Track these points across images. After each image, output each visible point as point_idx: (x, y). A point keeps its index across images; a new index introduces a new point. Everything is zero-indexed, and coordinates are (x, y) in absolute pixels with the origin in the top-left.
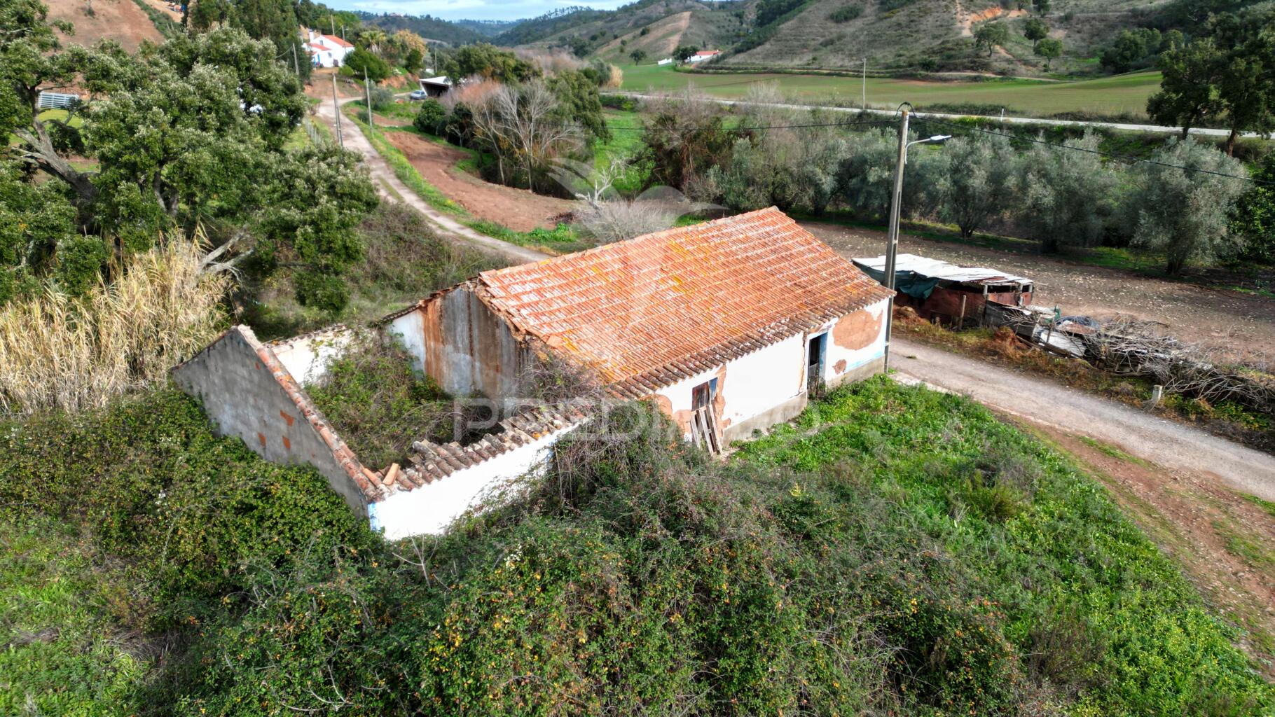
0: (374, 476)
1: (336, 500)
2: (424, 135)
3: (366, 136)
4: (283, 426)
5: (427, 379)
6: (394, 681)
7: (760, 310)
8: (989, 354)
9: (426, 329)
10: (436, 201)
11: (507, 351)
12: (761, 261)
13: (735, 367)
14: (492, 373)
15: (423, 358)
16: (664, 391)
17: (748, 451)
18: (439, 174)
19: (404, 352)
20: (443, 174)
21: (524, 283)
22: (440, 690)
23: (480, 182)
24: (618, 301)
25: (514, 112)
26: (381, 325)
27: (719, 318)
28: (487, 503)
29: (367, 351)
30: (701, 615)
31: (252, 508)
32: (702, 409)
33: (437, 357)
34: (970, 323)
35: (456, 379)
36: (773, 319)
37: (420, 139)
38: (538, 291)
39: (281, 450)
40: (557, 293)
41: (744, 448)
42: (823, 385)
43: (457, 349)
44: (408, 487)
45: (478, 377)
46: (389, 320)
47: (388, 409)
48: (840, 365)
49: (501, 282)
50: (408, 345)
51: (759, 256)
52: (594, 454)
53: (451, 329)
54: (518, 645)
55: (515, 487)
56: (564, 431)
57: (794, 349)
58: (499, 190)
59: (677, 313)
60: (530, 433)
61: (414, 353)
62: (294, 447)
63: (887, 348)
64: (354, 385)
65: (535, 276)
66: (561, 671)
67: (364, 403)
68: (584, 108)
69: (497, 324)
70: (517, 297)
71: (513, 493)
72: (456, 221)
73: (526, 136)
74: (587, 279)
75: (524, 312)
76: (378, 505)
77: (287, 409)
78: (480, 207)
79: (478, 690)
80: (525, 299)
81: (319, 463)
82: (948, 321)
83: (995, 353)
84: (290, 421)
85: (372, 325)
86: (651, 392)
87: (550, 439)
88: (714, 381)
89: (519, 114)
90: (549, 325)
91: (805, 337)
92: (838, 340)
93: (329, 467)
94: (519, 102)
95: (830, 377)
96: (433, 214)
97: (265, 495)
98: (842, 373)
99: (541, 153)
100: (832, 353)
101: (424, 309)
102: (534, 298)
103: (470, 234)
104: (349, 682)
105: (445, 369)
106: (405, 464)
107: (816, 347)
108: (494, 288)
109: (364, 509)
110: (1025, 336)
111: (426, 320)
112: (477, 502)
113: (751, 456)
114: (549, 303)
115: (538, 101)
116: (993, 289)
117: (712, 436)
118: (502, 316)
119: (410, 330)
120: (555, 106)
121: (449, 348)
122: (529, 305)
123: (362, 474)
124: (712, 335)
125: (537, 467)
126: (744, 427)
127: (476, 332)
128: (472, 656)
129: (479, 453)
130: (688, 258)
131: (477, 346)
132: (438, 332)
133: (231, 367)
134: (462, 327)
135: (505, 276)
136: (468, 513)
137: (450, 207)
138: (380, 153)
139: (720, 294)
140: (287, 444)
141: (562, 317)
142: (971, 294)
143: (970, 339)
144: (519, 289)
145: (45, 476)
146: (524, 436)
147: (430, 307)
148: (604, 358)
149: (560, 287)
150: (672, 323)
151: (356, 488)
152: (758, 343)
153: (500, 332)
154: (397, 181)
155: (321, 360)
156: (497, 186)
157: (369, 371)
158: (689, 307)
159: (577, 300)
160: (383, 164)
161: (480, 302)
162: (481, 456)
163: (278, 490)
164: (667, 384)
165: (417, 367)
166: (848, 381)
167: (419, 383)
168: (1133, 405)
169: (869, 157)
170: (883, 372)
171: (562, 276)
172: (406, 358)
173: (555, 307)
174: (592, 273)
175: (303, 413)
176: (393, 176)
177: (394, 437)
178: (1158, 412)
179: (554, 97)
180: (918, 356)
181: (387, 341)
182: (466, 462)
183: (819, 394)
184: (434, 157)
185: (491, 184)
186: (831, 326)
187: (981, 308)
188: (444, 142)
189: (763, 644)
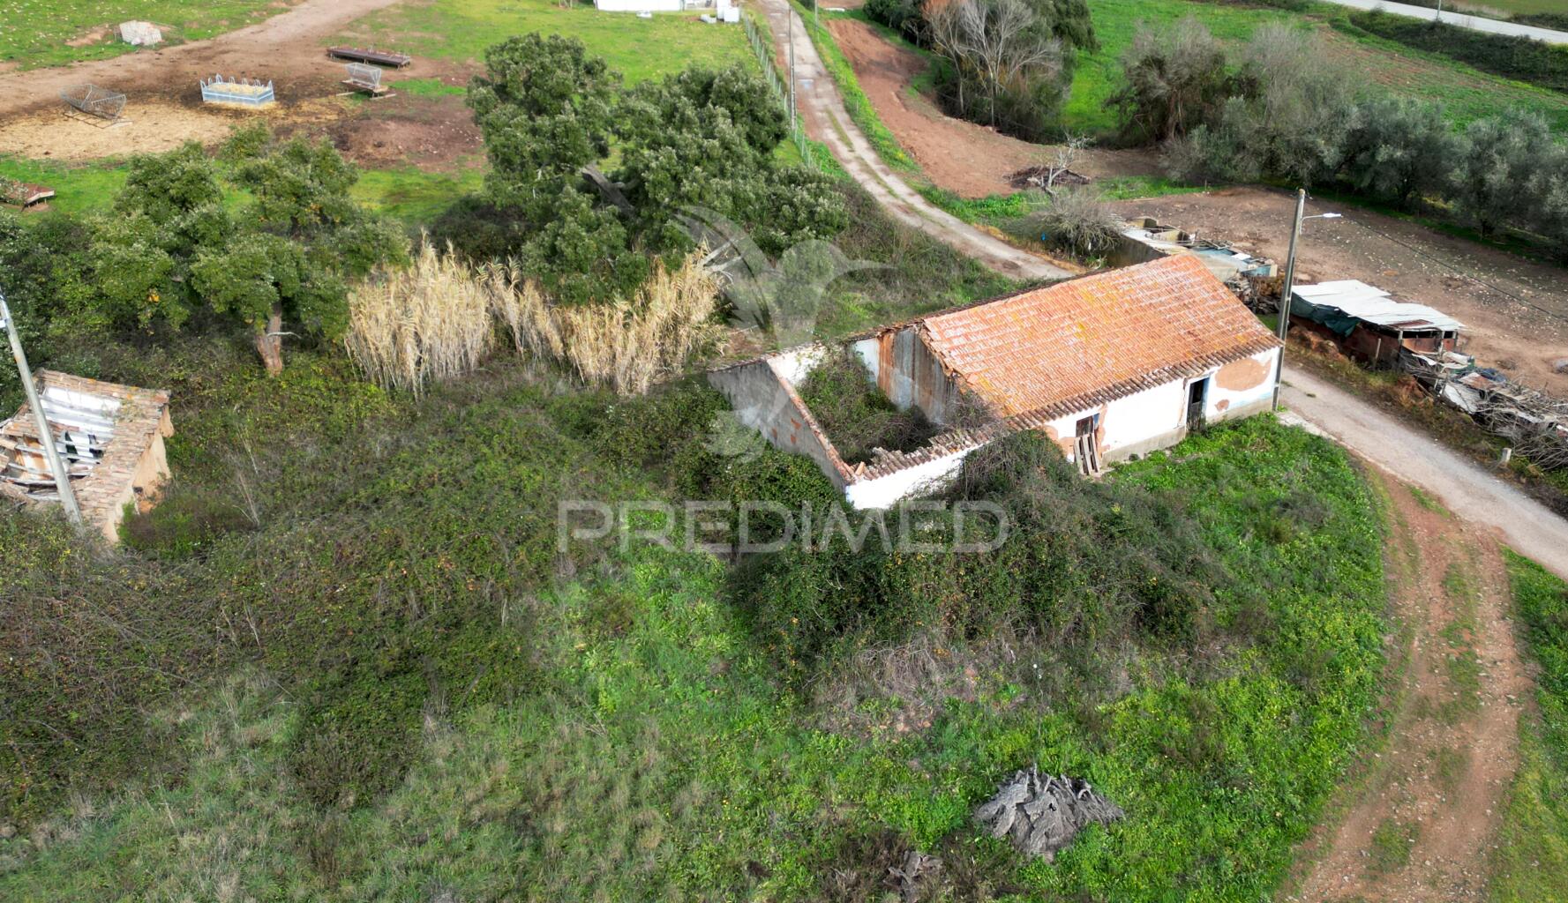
0: (850, 469)
1: (825, 481)
2: (874, 25)
3: (810, 36)
4: (792, 429)
5: (878, 390)
6: (868, 579)
7: (1150, 356)
8: (1383, 401)
9: (881, 353)
10: (886, 153)
11: (939, 384)
12: (1162, 308)
13: (1114, 406)
14: (927, 395)
15: (877, 374)
16: (1051, 423)
17: (1120, 472)
18: (890, 100)
19: (864, 367)
20: (896, 99)
21: (956, 328)
22: (890, 584)
23: (935, 113)
24: (1028, 345)
25: (981, 31)
26: (847, 344)
27: (1110, 362)
28: (917, 492)
29: (835, 363)
30: (1029, 570)
31: (776, 480)
32: (1085, 437)
33: (888, 376)
34: (1383, 365)
35: (900, 394)
36: (1158, 366)
37: (870, 32)
38: (966, 336)
39: (790, 444)
40: (980, 337)
41: (1118, 469)
42: (1204, 420)
43: (902, 372)
44: (871, 476)
45: (916, 395)
46: (853, 341)
47: (851, 412)
48: (1223, 404)
49: (939, 327)
50: (866, 362)
51: (1162, 304)
52: (992, 466)
53: (899, 357)
54: (928, 569)
55: (936, 483)
56: (972, 449)
57: (1175, 394)
58: (956, 126)
59: (1075, 358)
60: (948, 449)
61: (871, 368)
62: (798, 442)
63: (1276, 389)
64: (826, 391)
65: (965, 322)
66: (948, 585)
67: (834, 406)
68: (1068, 14)
69: (933, 361)
70: (949, 340)
71: (935, 487)
72: (907, 183)
73: (992, 59)
74: (1006, 325)
75: (953, 353)
76: (852, 487)
77: (797, 418)
78: (932, 156)
79: (908, 585)
80: (956, 342)
81: (815, 456)
82: (1363, 359)
83: (1389, 398)
84: (798, 426)
85: (840, 343)
86: (1039, 424)
87: (962, 453)
88: (1097, 415)
89: (987, 32)
90: (971, 365)
91: (1185, 380)
92: (1221, 383)
93: (822, 459)
94: (988, 18)
95: (1211, 413)
96: (883, 171)
97: (784, 472)
98: (1224, 411)
99: (1009, 78)
100: (1213, 395)
101: (881, 339)
102: (962, 341)
103: (918, 203)
104: (845, 576)
105: (892, 385)
106: (868, 463)
107: (1198, 391)
108: (934, 334)
109: (843, 488)
110: (1427, 383)
111: (882, 347)
112: (910, 491)
113: (1122, 476)
114: (973, 345)
115: (1011, 17)
116: (1407, 335)
117: (1092, 458)
118: (937, 356)
119: (869, 351)
120: (1030, 22)
121: (897, 370)
122: (958, 347)
123: (843, 467)
124: (1100, 378)
125: (953, 470)
126: (1122, 452)
127: (917, 364)
128: (905, 570)
129: (914, 459)
130: (1095, 306)
131: (917, 374)
132: (891, 356)
133: (757, 383)
134: (907, 358)
135: (942, 322)
136: (904, 497)
137: (901, 161)
138: (827, 67)
139: (1116, 341)
140: (793, 439)
141: (982, 358)
142: (1387, 338)
143: (1376, 382)
144: (951, 333)
145: (633, 441)
146: (944, 450)
147: (885, 338)
148: (1009, 394)
149: (983, 331)
150: (1069, 366)
151: (840, 476)
152: (1136, 386)
153: (935, 367)
154: (846, 116)
155: (802, 368)
156: (954, 121)
157: (837, 380)
158: (1086, 352)
159: (995, 343)
160: (831, 87)
161: (922, 343)
162: (915, 462)
163: (793, 470)
164: (1054, 418)
165: (871, 380)
166: (1229, 418)
167: (872, 392)
168: (1481, 464)
169: (1381, 129)
170: (1270, 409)
171: (985, 321)
172: (863, 371)
173: (978, 349)
174: (1010, 319)
175: (808, 424)
176: (841, 107)
177: (856, 436)
178: (1499, 472)
179: (1030, 10)
180: (1318, 395)
181: (850, 357)
182: (906, 464)
183: (1198, 428)
184: (885, 67)
185: (947, 119)
186: (1213, 373)
187: (1395, 351)
188: (899, 39)
189: (1058, 588)
